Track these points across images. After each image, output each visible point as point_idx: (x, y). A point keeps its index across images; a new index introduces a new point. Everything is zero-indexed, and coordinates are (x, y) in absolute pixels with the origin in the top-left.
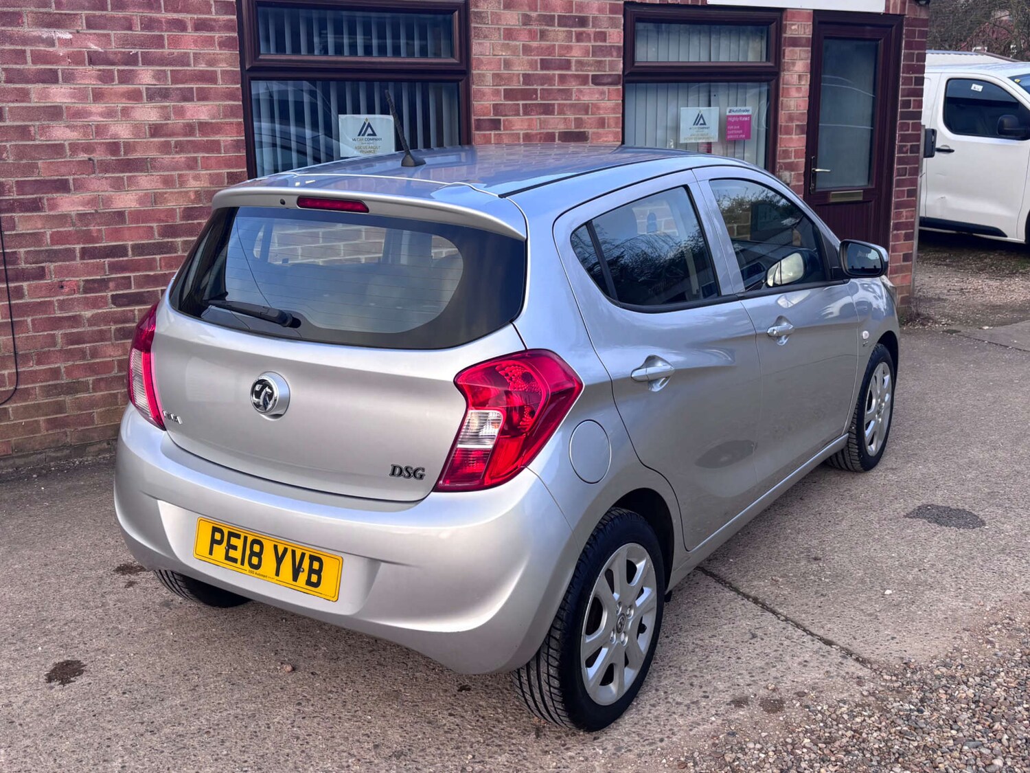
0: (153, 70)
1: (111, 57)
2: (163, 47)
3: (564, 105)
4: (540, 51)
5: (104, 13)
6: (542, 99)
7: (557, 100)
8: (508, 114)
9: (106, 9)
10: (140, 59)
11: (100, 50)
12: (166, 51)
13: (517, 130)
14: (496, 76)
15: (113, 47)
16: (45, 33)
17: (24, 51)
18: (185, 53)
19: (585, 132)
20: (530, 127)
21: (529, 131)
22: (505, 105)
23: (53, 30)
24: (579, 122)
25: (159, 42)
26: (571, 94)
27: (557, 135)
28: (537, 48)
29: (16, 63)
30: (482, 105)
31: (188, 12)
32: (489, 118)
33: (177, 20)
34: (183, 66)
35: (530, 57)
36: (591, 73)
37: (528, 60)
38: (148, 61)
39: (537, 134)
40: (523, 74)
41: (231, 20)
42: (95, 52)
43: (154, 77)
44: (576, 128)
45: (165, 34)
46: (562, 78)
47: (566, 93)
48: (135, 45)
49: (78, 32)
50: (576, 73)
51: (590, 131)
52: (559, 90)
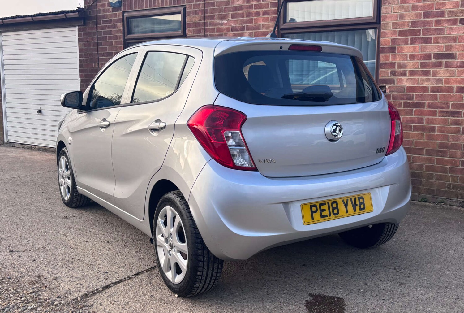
0: (249, 32)
1: (237, 28)
2: (252, 23)
3: (439, 38)
4: (423, 7)
5: (237, 12)
6: (423, 35)
7: (434, 35)
8: (400, 44)
9: (237, 11)
10: (245, 28)
11: (234, 26)
12: (254, 24)
13: (405, 52)
14: (394, 24)
15: (238, 25)
16: (220, 21)
17: (215, 28)
18: (259, 25)
19: (453, 54)
20: (414, 51)
21: (413, 53)
22: (399, 39)
23: (222, 20)
24: (449, 47)
25: (251, 21)
26: (444, 31)
27: (433, 55)
28: (422, 6)
29: (213, 33)
30: (386, 39)
31: (262, 8)
32: (389, 46)
33: (258, 12)
34: (258, 30)
35: (416, 12)
36: (459, 18)
37: (415, 14)
38: (248, 29)
39: (418, 55)
40: (411, 22)
41: (275, 10)
42: (233, 27)
43: (249, 35)
44: (446, 51)
45: (254, 18)
46: (438, 22)
47: (441, 31)
48: (244, 23)
49: (229, 20)
50: (449, 18)
51: (457, 53)
52: (435, 29)
